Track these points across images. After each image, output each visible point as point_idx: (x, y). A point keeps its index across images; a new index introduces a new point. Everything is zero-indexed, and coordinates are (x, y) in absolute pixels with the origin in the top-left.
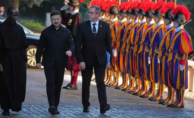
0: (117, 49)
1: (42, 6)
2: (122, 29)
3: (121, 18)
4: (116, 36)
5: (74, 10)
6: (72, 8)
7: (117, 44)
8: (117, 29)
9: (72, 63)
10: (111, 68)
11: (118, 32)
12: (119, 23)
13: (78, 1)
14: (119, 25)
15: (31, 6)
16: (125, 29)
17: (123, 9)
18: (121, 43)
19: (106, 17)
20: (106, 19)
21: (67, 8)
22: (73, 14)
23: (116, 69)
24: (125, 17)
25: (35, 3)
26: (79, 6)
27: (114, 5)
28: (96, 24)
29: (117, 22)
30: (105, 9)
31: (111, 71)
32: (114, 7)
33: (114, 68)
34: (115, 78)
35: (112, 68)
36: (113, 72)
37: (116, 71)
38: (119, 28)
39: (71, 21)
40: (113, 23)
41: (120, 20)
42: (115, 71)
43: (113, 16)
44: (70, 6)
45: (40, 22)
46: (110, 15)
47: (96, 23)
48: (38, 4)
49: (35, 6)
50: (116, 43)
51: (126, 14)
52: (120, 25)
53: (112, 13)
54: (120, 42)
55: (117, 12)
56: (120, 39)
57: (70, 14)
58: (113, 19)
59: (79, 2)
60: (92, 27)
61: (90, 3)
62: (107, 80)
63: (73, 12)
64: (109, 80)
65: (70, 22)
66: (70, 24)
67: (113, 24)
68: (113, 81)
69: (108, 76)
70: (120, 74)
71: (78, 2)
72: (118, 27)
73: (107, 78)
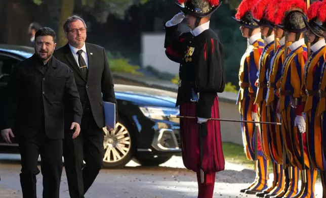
0: (305, 115)
1: (130, 18)
2: (317, 65)
3: (312, 38)
4: (304, 82)
5: (197, 24)
6: (193, 21)
7: (305, 103)
8: (303, 65)
9: (198, 152)
10: (294, 162)
11: (307, 74)
12: (310, 51)
13: (205, 3)
14: (308, 57)
15: (103, 18)
16: (323, 66)
17: (315, 19)
18: (316, 101)
19: (278, 39)
20: (278, 44)
21: (182, 19)
22: (196, 35)
23: (307, 163)
24: (322, 36)
25: (113, 11)
26: (210, 15)
27: (295, 9)
28: (82, 51)
29: (304, 48)
30: (273, 20)
31: (296, 169)
32: (296, 13)
33: (301, 160)
34: (305, 185)
35: (297, 161)
36: (300, 171)
37: (307, 168)
38: (309, 63)
39: (192, 50)
40: (294, 51)
41: (309, 44)
42: (303, 167)
43: (293, 36)
44: (187, 16)
45: (125, 56)
46: (286, 33)
47: (82, 49)
48: (121, 13)
49: (112, 18)
50: (302, 100)
51: (323, 30)
52: (311, 57)
53: (289, 28)
54: (312, 97)
55: (302, 25)
56: (311, 89)
57: (188, 35)
58: (293, 42)
59: (210, 5)
60: (76, 57)
61: (237, 7)
62: (286, 190)
63: (195, 29)
64: (292, 191)
65: (191, 54)
66: (190, 59)
67: (294, 55)
68: (301, 192)
69: (288, 180)
70: (316, 173)
71: (206, 6)
72: (305, 60)
73: (287, 186)
